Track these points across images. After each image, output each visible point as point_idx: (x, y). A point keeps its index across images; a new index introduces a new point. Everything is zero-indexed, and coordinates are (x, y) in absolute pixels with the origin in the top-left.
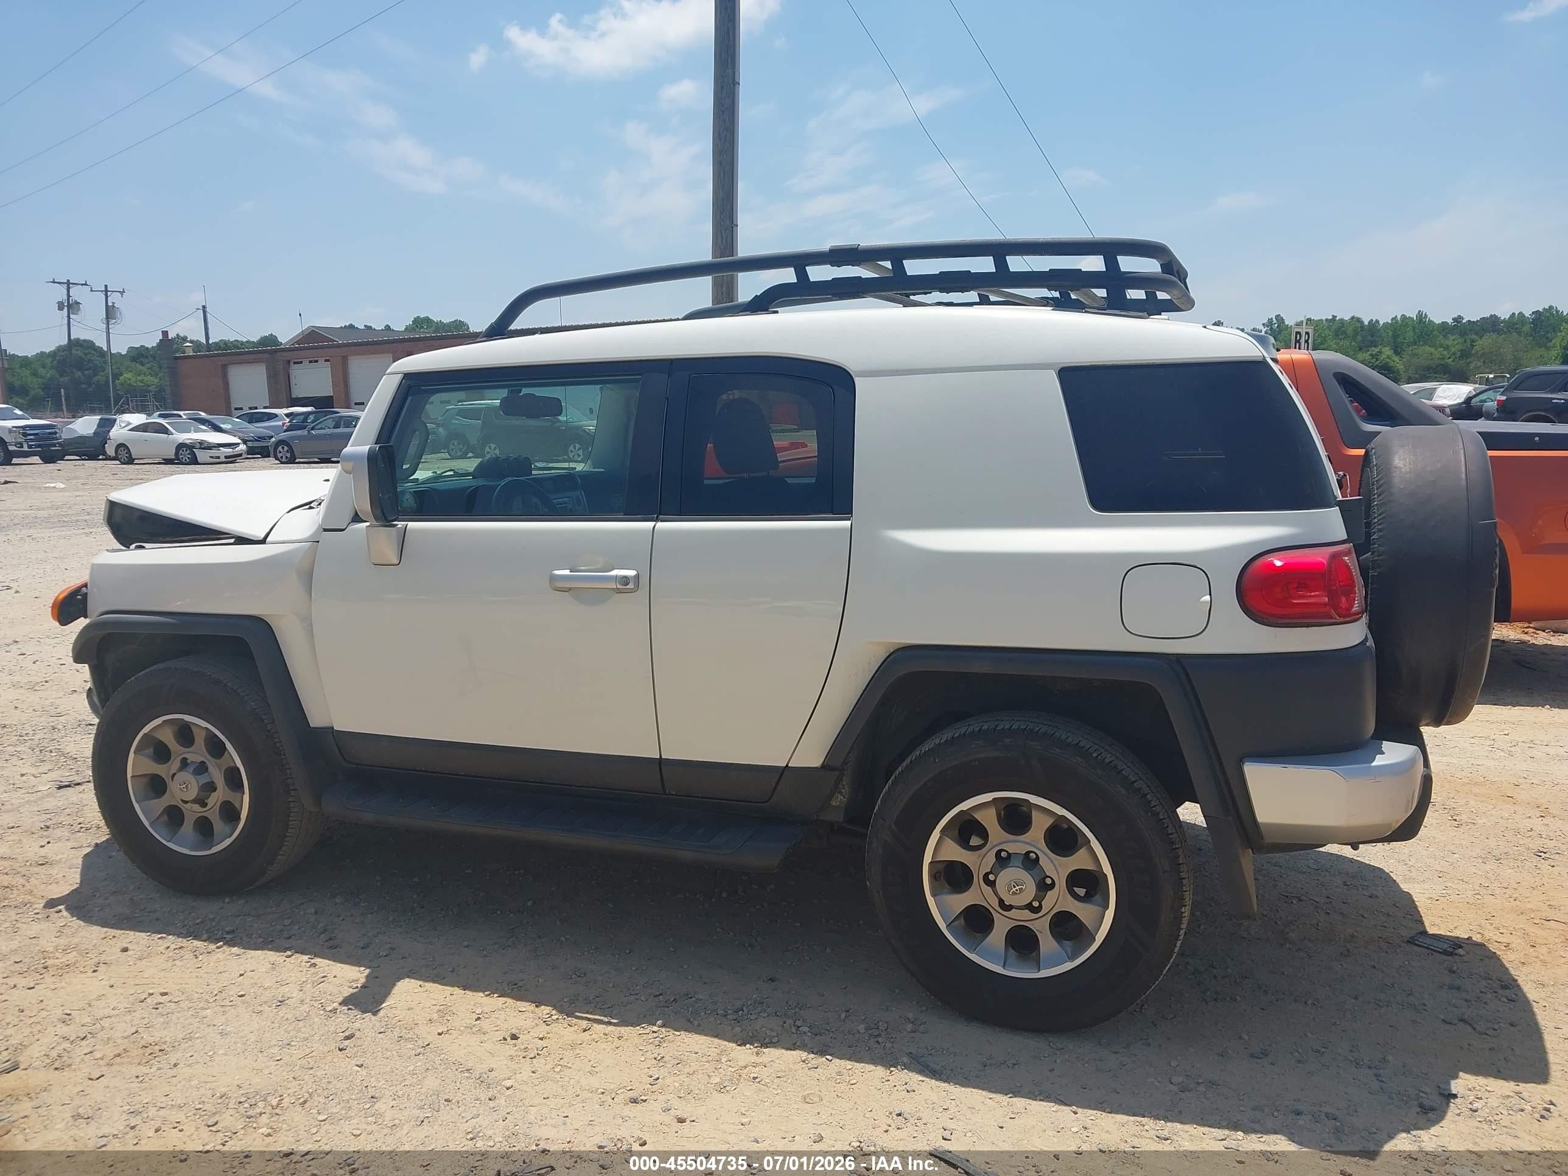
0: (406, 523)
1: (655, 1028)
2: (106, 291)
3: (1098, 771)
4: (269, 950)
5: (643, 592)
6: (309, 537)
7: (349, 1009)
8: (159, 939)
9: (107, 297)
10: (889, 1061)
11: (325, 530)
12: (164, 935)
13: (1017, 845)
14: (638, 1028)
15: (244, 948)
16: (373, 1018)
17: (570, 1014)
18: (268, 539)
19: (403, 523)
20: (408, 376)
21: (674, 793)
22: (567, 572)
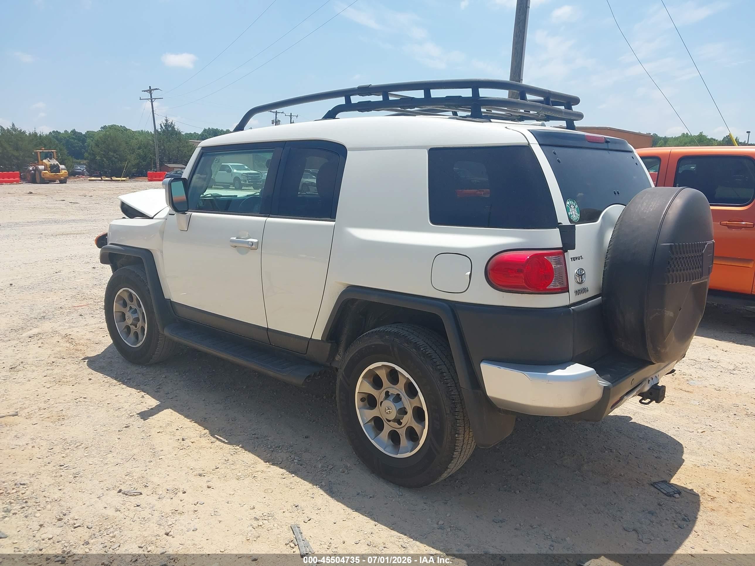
0: (191, 213)
1: (238, 448)
2: (291, 116)
3: (422, 357)
4: (134, 389)
5: (259, 250)
6: (164, 217)
7: (138, 416)
8: (105, 377)
9: (291, 118)
10: (314, 482)
11: (170, 214)
12: (107, 376)
13: (394, 390)
14: (231, 446)
15: (127, 386)
16: (143, 422)
17: (213, 435)
18: (155, 217)
19: (190, 213)
20: (203, 148)
21: (273, 344)
22: (235, 238)
